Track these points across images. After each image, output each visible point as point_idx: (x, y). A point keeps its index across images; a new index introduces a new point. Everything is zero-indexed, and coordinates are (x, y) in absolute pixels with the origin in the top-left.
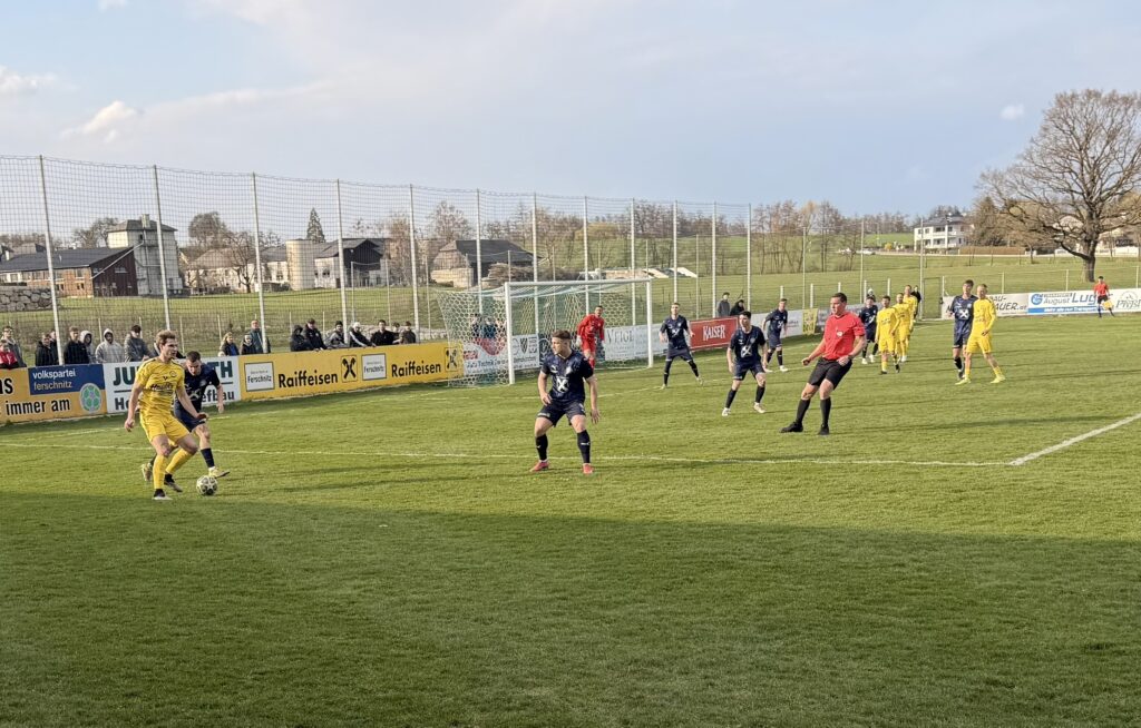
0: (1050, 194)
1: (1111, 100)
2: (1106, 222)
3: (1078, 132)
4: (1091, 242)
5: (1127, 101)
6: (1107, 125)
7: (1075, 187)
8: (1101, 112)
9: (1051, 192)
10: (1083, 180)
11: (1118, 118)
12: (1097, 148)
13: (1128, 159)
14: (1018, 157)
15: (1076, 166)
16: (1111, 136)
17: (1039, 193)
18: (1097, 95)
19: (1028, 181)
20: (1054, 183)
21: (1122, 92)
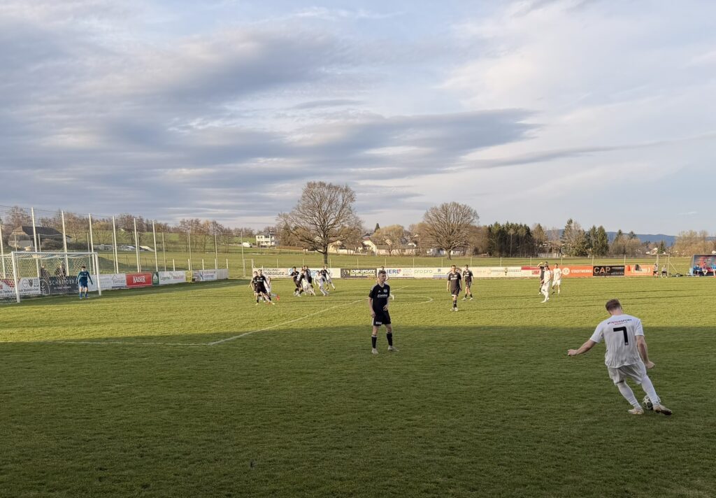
0: (307, 225)
1: (330, 187)
2: (331, 239)
3: (317, 199)
4: (325, 247)
5: (336, 188)
6: (328, 197)
7: (318, 223)
8: (326, 191)
9: (308, 224)
10: (320, 220)
11: (333, 195)
12: (325, 206)
13: (337, 213)
14: (294, 208)
15: (317, 214)
16: (331, 202)
17: (303, 224)
18: (324, 185)
19: (298, 219)
20: (309, 221)
21: (334, 184)
